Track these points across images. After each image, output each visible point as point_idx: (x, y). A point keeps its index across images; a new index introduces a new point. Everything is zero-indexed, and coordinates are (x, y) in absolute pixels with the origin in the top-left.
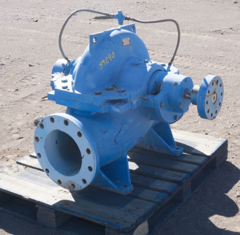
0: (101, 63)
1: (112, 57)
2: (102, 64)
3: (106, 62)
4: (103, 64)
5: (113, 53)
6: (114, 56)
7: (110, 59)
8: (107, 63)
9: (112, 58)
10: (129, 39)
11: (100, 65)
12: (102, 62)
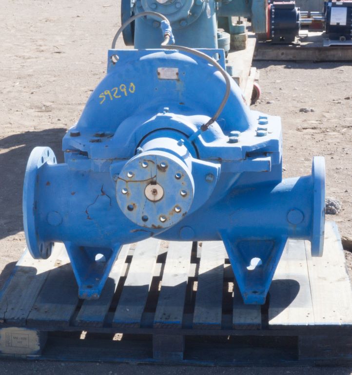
0: (103, 94)
1: (130, 90)
2: (104, 97)
3: (114, 95)
4: (107, 96)
5: (132, 84)
6: (134, 89)
7: (124, 92)
8: (116, 97)
9: (128, 92)
10: (176, 70)
11: (100, 97)
12: (106, 93)
